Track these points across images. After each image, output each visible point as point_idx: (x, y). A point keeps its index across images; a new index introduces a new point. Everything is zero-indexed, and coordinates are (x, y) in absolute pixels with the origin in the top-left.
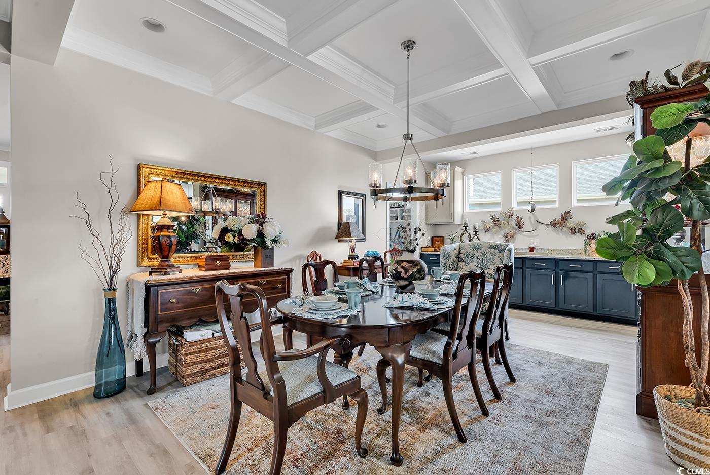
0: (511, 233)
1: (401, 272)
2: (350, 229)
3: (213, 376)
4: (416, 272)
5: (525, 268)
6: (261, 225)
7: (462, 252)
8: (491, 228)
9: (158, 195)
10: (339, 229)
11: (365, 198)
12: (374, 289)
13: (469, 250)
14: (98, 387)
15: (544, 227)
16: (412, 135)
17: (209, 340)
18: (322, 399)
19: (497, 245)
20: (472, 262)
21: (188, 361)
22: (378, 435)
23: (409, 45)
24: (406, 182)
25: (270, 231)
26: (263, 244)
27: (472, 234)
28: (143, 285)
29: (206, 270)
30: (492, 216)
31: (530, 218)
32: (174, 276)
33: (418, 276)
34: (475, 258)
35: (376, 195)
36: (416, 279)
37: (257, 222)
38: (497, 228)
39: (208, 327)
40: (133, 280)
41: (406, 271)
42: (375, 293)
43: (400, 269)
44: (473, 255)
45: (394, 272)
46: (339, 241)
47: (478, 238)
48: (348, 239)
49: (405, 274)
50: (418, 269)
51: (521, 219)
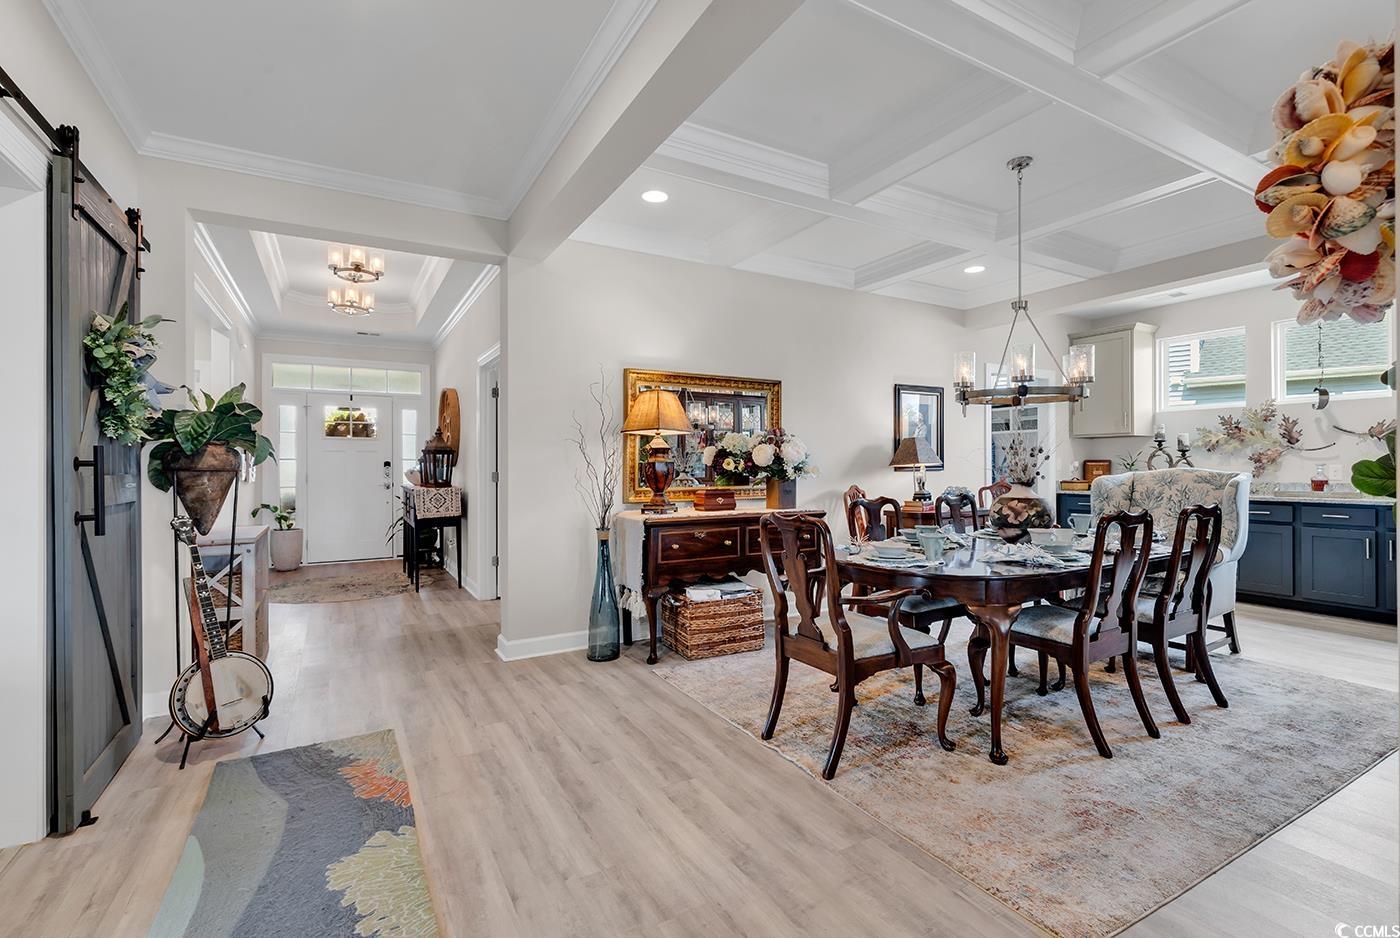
0: (1269, 453)
1: (1008, 516)
2: (915, 450)
3: (722, 653)
4: (1034, 516)
5: (1298, 525)
6: (778, 445)
7: (1138, 488)
8: (1221, 442)
9: (655, 409)
10: (896, 449)
11: (942, 394)
12: (962, 541)
13: (1151, 485)
14: (592, 648)
15: (1356, 439)
16: (1026, 302)
17: (717, 603)
18: (893, 661)
19: (1212, 475)
20: (1158, 507)
21: (694, 627)
22: (970, 735)
23: (1020, 164)
24: (1015, 379)
25: (791, 453)
26: (782, 474)
27: (1176, 455)
28: (642, 524)
29: (706, 510)
30: (1223, 418)
31: (1318, 421)
32: (670, 516)
33: (1037, 522)
34: (1165, 500)
35: (964, 399)
36: (1034, 527)
37: (770, 441)
38: (1235, 443)
39: (714, 587)
40: (623, 519)
41: (1017, 514)
42: (964, 546)
43: (1006, 511)
44: (1161, 494)
45: (997, 516)
46: (896, 469)
47: (1189, 463)
48: (912, 465)
49: (1016, 518)
50: (1037, 512)
51: (1295, 423)
